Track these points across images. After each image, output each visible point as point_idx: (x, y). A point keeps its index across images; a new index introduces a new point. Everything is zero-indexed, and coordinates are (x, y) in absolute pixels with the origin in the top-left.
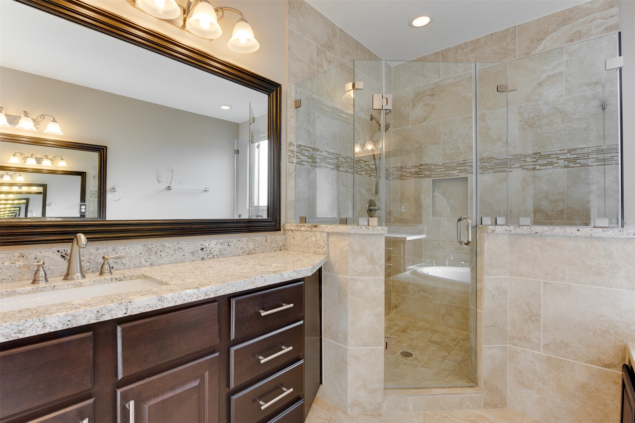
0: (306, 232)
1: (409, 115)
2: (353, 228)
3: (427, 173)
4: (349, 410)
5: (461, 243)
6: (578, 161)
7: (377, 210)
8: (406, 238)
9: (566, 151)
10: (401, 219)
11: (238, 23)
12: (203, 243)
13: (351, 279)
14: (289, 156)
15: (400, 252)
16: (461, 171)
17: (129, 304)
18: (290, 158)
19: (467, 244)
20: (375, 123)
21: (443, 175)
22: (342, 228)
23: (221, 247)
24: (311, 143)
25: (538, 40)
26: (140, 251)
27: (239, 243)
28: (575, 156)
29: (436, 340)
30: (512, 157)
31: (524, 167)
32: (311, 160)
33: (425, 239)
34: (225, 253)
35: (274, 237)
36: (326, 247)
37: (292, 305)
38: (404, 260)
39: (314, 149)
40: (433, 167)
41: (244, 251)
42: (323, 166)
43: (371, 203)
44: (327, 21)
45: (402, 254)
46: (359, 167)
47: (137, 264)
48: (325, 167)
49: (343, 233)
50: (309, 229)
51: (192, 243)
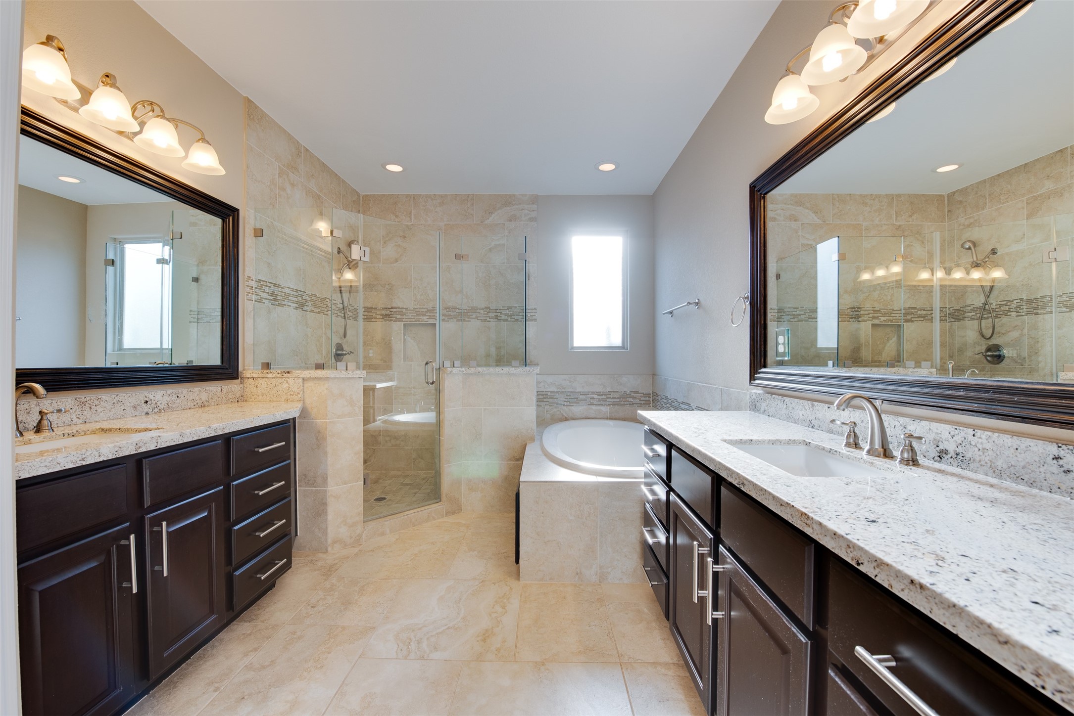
0: (274, 379)
1: (380, 252)
2: (333, 373)
3: (399, 317)
4: (329, 549)
5: (427, 383)
6: (513, 317)
7: (346, 354)
8: (375, 385)
9: (506, 308)
10: (371, 365)
11: (197, 143)
12: (147, 395)
13: (330, 422)
14: (247, 292)
15: (369, 401)
16: (430, 317)
17: (159, 438)
18: (248, 295)
19: (432, 384)
20: (343, 257)
21: (414, 320)
22: (320, 373)
23: (169, 399)
24: (272, 278)
25: (490, 213)
26: (70, 405)
27: (190, 394)
28: (512, 312)
29: (408, 483)
30: (470, 308)
31: (479, 318)
32: (272, 298)
33: (396, 386)
34: (174, 406)
35: (231, 386)
36: (301, 393)
37: (284, 443)
38: (374, 409)
39: (275, 285)
40: (404, 311)
41: (195, 404)
42: (285, 305)
43: (339, 347)
44: (290, 138)
45: (371, 403)
46: (325, 306)
47: (67, 422)
48: (287, 305)
49: (322, 378)
50: (279, 376)
51: (134, 394)
